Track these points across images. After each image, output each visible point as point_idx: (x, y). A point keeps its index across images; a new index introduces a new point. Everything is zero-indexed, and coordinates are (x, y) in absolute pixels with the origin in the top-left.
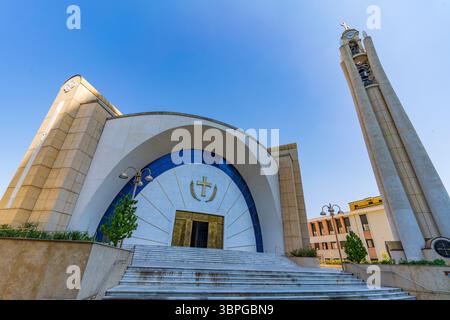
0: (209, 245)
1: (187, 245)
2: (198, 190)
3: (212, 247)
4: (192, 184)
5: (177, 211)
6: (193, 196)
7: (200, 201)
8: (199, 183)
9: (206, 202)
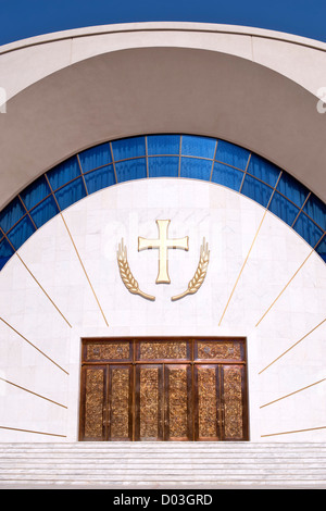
2: (141, 267)
4: (122, 250)
5: (85, 341)
6: (129, 288)
7: (153, 300)
8: (144, 244)
9: (173, 300)
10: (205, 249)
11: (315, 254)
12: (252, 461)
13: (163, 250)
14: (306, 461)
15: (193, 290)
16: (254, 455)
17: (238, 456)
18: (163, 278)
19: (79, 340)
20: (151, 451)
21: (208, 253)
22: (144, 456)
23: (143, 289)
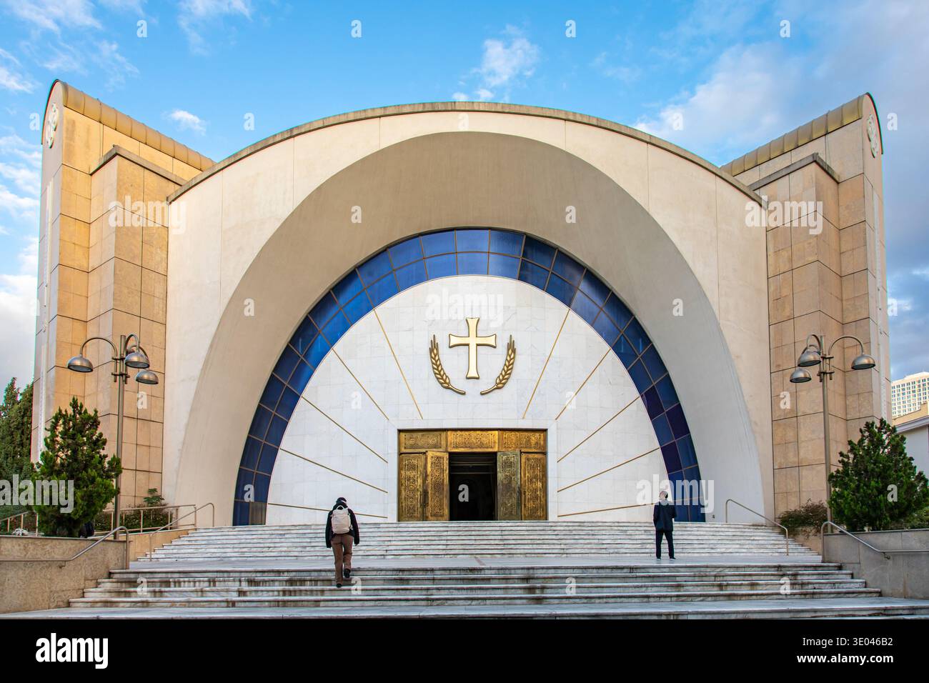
0: (501, 510)
1: (437, 516)
2: (452, 363)
3: (510, 517)
4: (434, 347)
5: (400, 431)
6: (441, 384)
7: (464, 394)
8: (454, 341)
9: (482, 394)
10: (511, 347)
11: (612, 353)
12: (554, 537)
13: (473, 347)
14: (599, 537)
15: (500, 385)
16: (556, 533)
17: (541, 533)
18: (473, 373)
19: (396, 431)
20: (467, 529)
21: (514, 351)
22: (460, 533)
23: (454, 384)
